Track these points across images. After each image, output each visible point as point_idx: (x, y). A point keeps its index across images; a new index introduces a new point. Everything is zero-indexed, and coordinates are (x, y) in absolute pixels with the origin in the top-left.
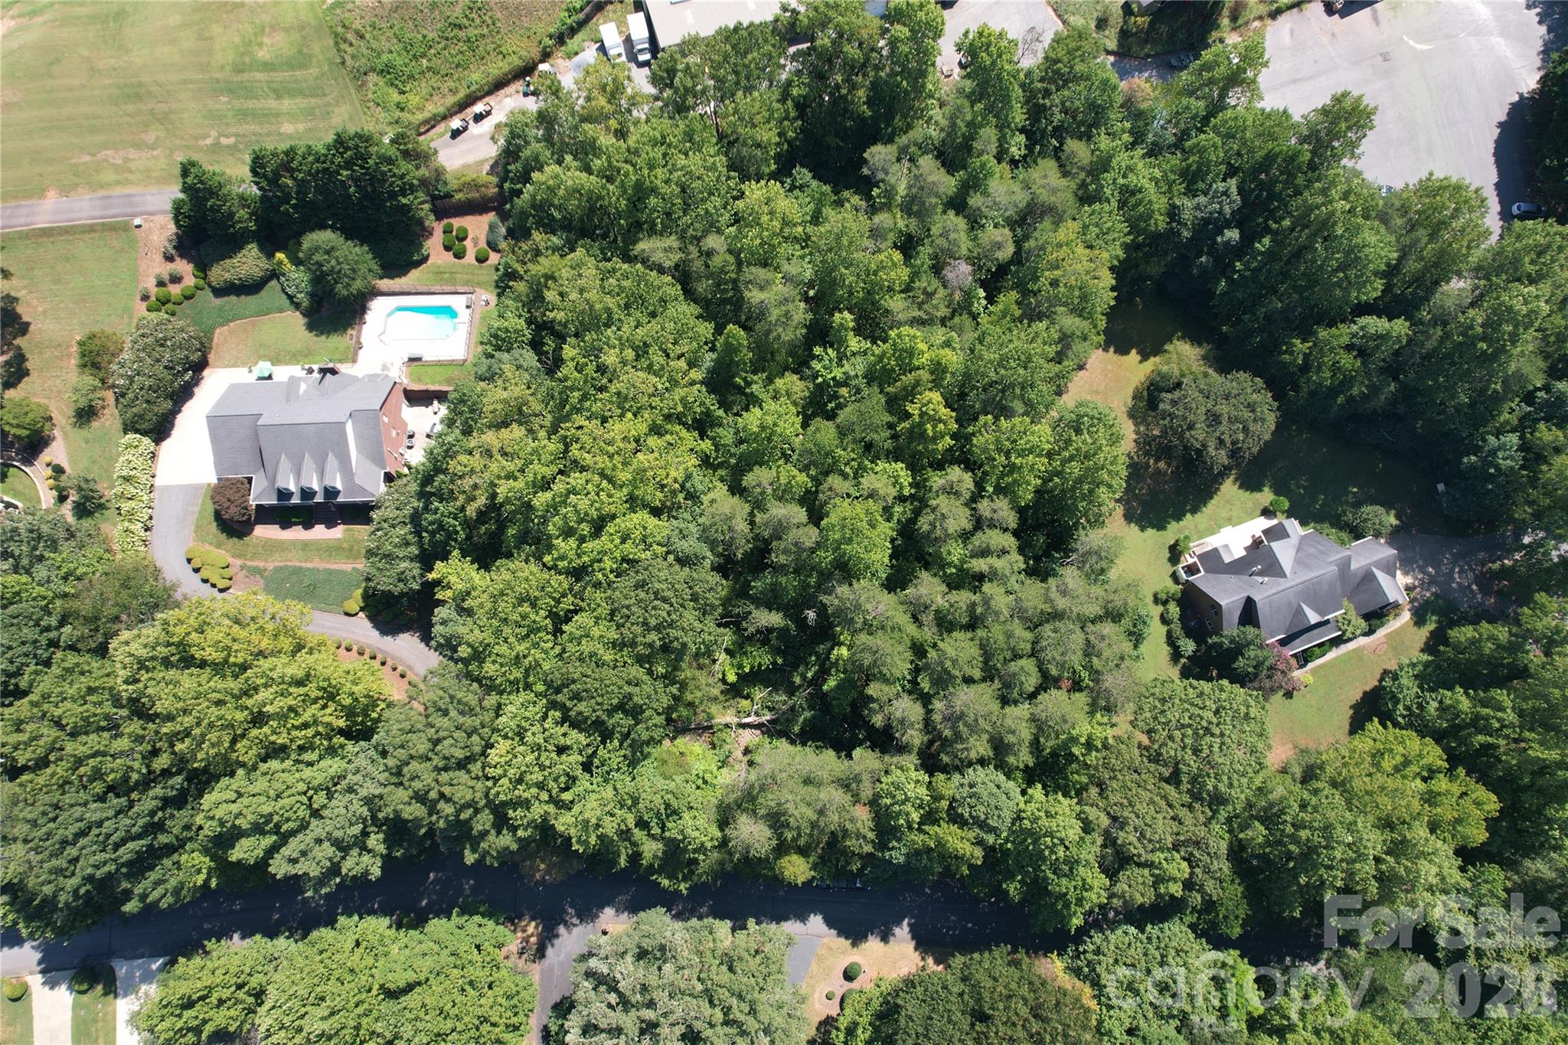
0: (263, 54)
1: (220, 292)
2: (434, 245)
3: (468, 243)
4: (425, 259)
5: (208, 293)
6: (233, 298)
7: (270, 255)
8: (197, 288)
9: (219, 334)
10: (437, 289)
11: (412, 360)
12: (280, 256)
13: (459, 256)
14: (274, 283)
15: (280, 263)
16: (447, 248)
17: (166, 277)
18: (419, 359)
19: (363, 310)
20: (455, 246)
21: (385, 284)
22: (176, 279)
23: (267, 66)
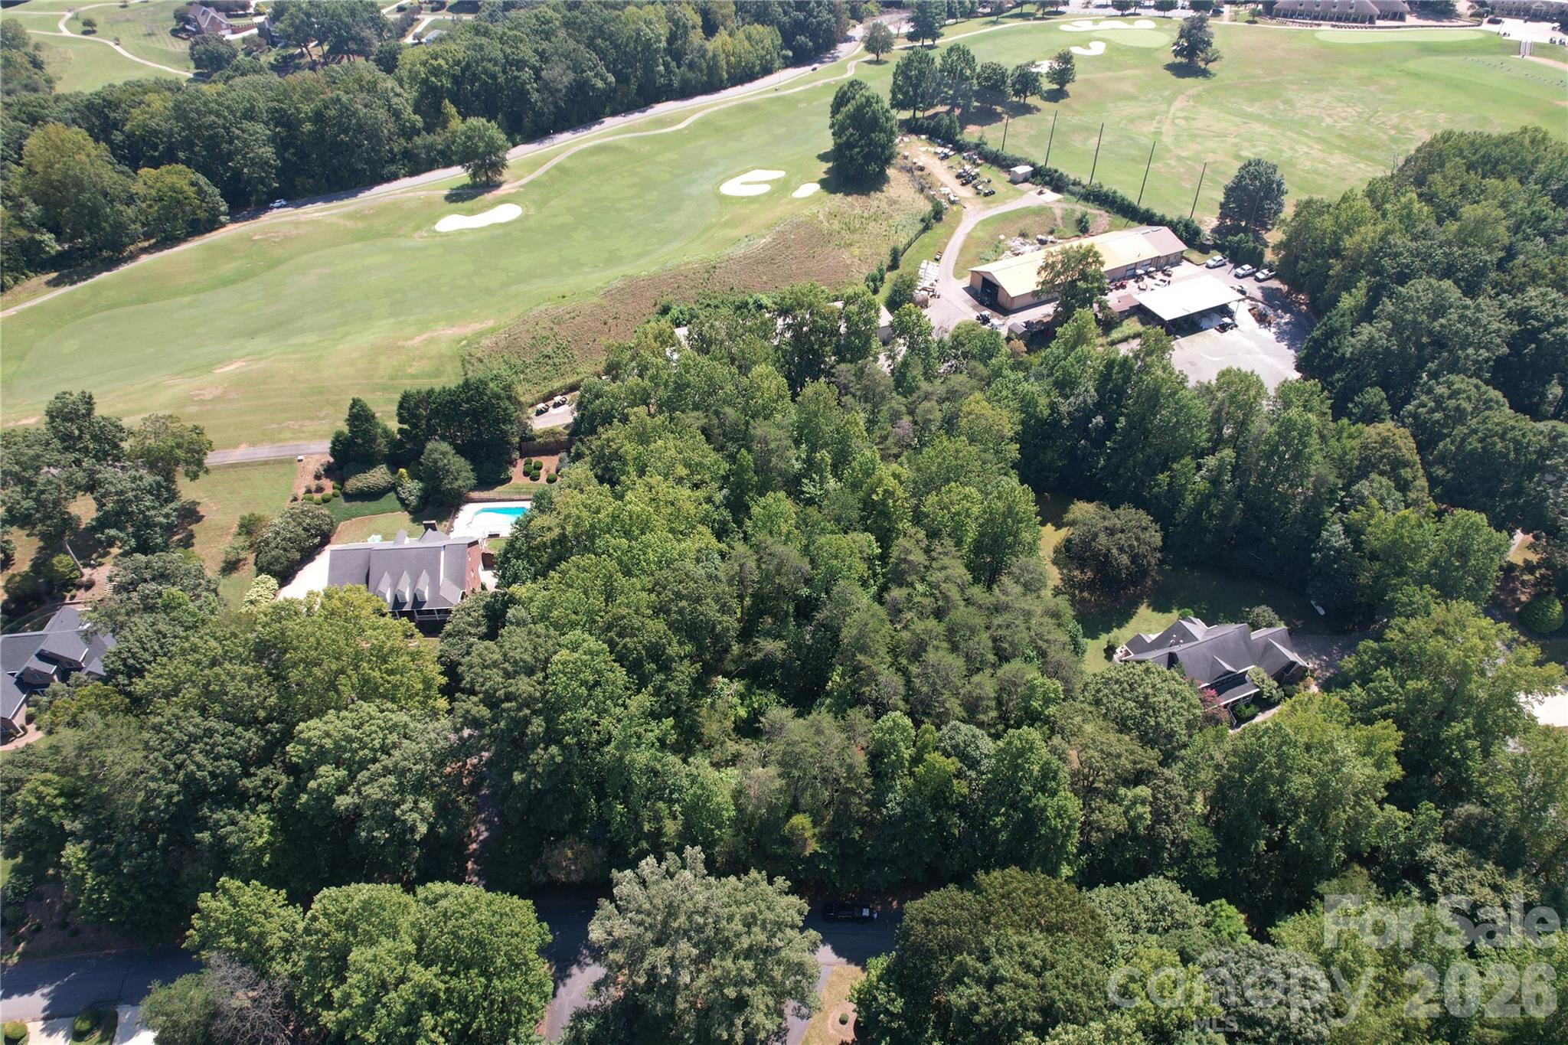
0: (411, 371)
1: (350, 497)
2: (517, 472)
3: (542, 472)
4: (510, 479)
5: (341, 499)
6: (359, 503)
7: (394, 472)
8: (335, 495)
9: (341, 526)
10: (517, 497)
11: (491, 536)
12: (402, 470)
13: (535, 478)
14: (392, 494)
15: (401, 476)
16: (526, 474)
17: (313, 488)
18: (497, 535)
19: (458, 510)
20: (532, 474)
21: (475, 495)
22: (320, 489)
23: (413, 377)
